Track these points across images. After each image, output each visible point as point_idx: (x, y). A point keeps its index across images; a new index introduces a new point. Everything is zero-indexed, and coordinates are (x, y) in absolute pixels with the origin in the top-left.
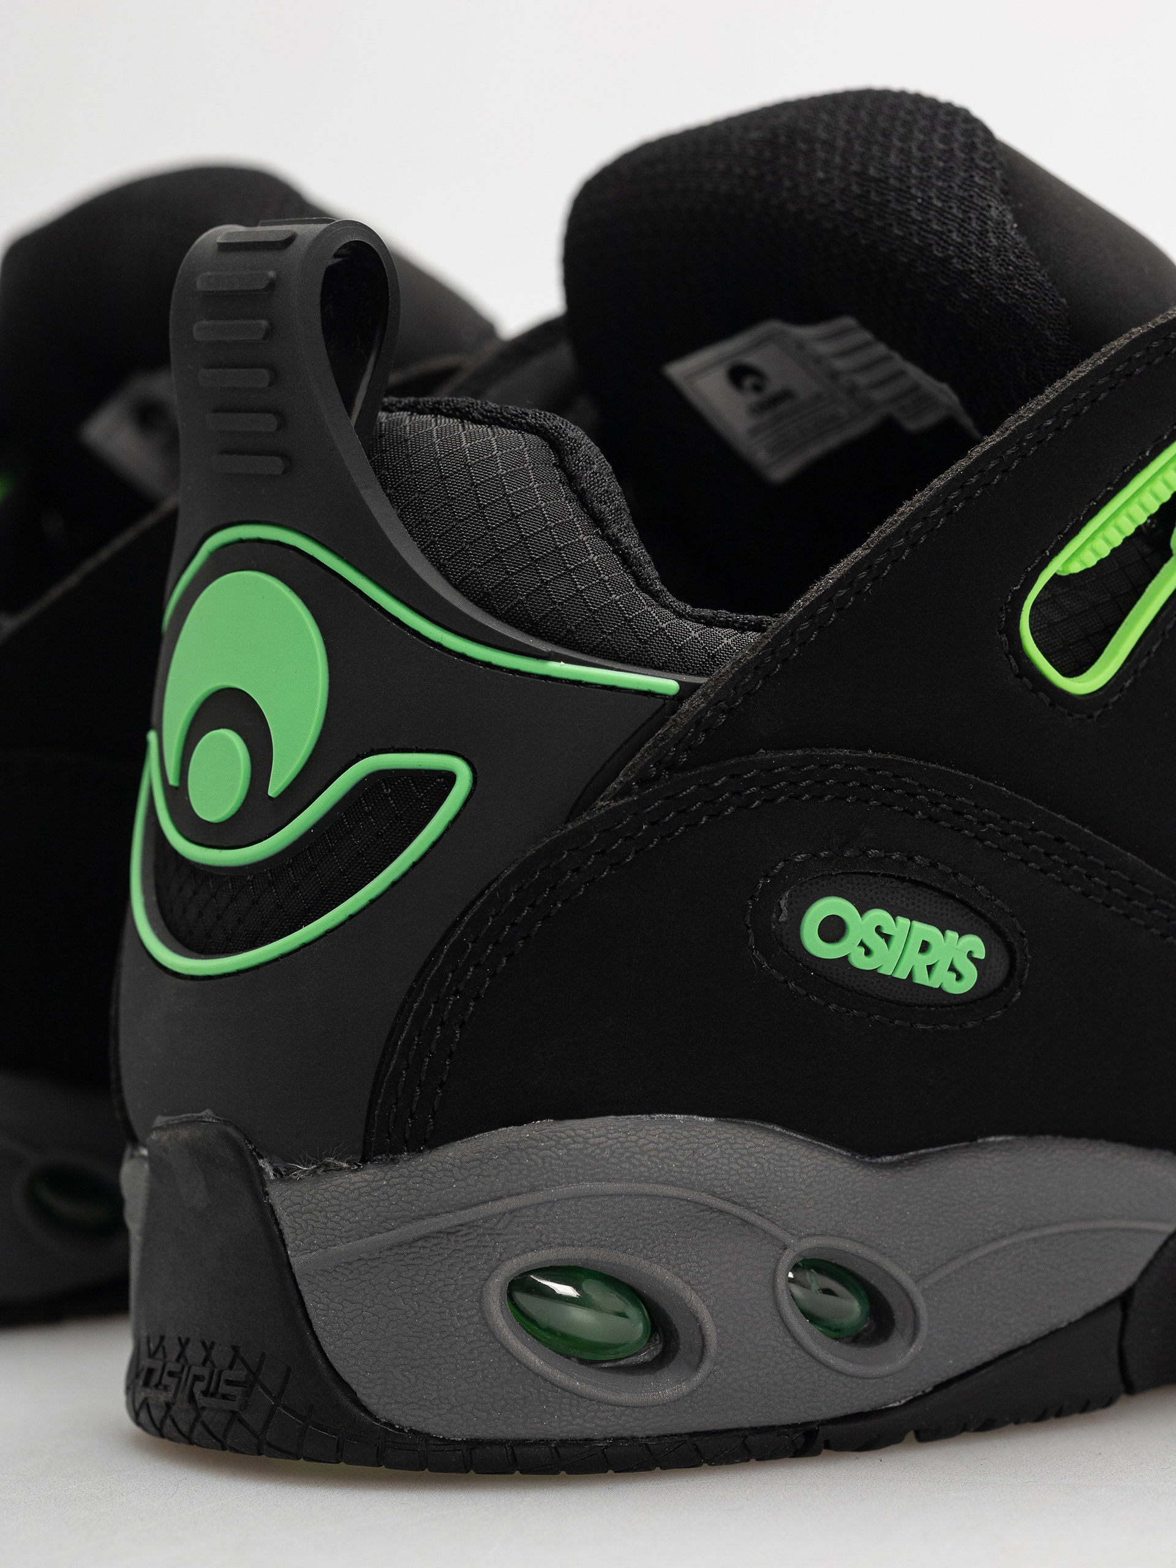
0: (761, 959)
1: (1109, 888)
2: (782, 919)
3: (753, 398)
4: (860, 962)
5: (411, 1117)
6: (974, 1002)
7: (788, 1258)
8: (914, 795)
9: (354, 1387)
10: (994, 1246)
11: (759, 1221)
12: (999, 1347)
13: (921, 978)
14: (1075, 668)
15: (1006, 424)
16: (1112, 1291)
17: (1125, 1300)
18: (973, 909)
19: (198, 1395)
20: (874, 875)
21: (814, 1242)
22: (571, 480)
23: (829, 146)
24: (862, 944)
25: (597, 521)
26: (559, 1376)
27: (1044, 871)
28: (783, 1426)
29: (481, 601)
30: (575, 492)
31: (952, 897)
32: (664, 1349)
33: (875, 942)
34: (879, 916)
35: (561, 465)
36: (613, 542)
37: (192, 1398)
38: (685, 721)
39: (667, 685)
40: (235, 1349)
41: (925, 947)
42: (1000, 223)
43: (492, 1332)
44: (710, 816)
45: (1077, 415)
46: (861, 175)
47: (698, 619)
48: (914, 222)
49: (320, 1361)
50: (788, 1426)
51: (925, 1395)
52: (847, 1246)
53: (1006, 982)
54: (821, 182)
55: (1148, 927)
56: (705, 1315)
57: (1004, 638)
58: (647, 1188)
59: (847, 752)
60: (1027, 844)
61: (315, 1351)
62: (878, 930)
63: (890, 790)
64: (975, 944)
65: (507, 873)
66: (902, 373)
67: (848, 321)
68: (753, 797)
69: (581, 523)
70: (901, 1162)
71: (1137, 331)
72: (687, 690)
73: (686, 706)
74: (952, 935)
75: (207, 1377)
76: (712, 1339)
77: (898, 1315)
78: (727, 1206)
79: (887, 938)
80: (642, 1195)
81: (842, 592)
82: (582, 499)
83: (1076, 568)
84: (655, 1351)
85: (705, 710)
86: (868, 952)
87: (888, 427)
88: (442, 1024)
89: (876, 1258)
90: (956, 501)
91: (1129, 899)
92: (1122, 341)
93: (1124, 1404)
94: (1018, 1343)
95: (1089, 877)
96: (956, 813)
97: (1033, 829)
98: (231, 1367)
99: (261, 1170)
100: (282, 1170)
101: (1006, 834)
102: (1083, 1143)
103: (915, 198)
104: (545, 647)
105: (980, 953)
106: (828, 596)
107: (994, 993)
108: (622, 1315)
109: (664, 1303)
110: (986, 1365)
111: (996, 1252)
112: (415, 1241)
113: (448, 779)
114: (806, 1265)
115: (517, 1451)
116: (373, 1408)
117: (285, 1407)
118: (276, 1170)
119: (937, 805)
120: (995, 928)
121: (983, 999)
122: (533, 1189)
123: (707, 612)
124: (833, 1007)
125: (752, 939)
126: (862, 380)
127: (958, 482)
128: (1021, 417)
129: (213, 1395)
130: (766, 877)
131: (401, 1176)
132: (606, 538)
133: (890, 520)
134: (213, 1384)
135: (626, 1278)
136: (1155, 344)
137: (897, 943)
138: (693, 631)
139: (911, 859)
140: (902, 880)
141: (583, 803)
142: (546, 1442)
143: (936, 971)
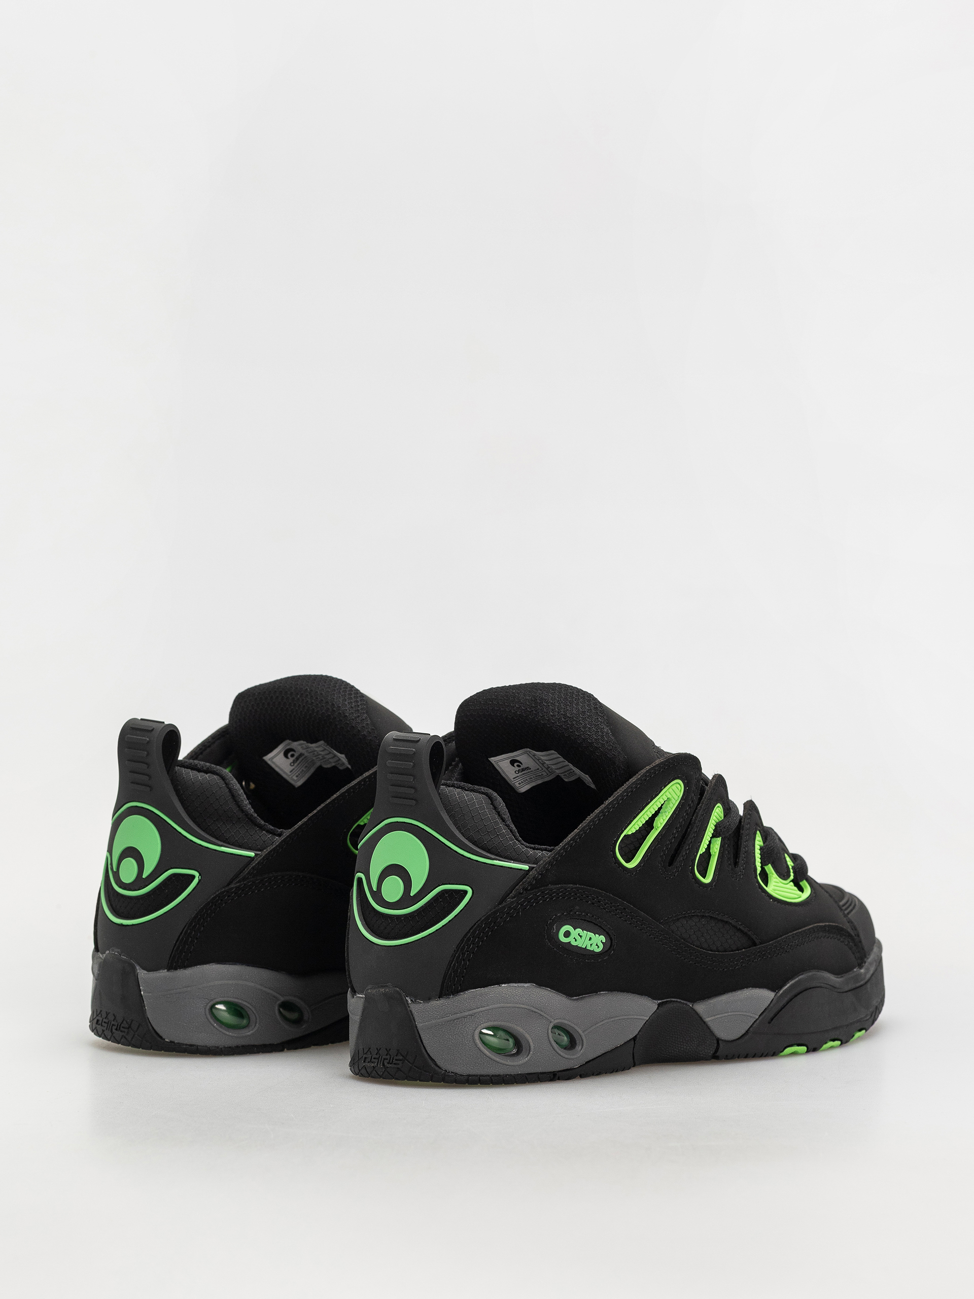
0: (548, 942)
1: (637, 922)
2: (554, 931)
3: (517, 769)
4: (574, 943)
5: (454, 985)
6: (601, 954)
7: (552, 1025)
8: (588, 897)
9: (436, 1060)
10: (602, 1023)
11: (545, 1015)
12: (603, 1052)
13: (589, 948)
14: (628, 861)
15: (614, 795)
16: (632, 1036)
17: (634, 1039)
18: (602, 928)
19: (386, 1064)
20: (578, 919)
21: (558, 1021)
22: (495, 808)
23: (553, 704)
24: (574, 938)
25: (503, 820)
26: (493, 1057)
27: (620, 918)
28: (548, 1072)
29: (474, 843)
30: (497, 812)
31: (598, 925)
32: (518, 1050)
33: (578, 938)
34: (579, 930)
35: (492, 804)
36: (508, 826)
37: (383, 1065)
38: (531, 877)
39: (526, 867)
40: (398, 1050)
41: (590, 939)
42: (607, 733)
43: (476, 1045)
44: (536, 903)
45: (632, 791)
46: (565, 715)
47: (531, 848)
48: (582, 731)
49: (425, 1053)
50: (549, 1072)
51: (583, 1065)
52: (566, 1022)
53: (609, 949)
54: (551, 716)
55: (646, 933)
56: (530, 1041)
57: (612, 853)
58: (517, 1006)
59: (572, 885)
60: (616, 910)
61: (424, 1051)
62: (579, 934)
63: (582, 896)
64: (603, 938)
65: (483, 918)
66: (568, 765)
67: (553, 752)
68: (547, 898)
69: (499, 820)
70: (578, 999)
71: (648, 768)
72: (531, 869)
73: (531, 873)
74: (597, 935)
75: (389, 1059)
76: (532, 1047)
77: (577, 1042)
78: (537, 1011)
79: (581, 936)
80: (515, 1007)
81: (572, 842)
82: (499, 814)
83: (630, 833)
84: (515, 1051)
85: (536, 874)
86: (576, 940)
87: (558, 778)
88: (464, 960)
89: (573, 1025)
90: (601, 816)
91: (642, 925)
92: (644, 771)
93: (633, 1069)
94: (607, 1051)
95: (632, 919)
96: (599, 902)
97: (618, 906)
98: (396, 1056)
99: (407, 1000)
100: (413, 1000)
101: (611, 907)
102: (625, 994)
103: (582, 724)
104: (493, 857)
105: (604, 941)
106: (568, 843)
107: (606, 951)
108: (508, 1040)
109: (519, 1037)
110: (599, 1056)
111: (603, 1024)
112: (455, 1020)
113: (466, 892)
114: (556, 1027)
115: (481, 1078)
116: (441, 1066)
117: (415, 1066)
118: (411, 1000)
119: (594, 899)
120: (608, 933)
121: (603, 953)
122: (488, 1006)
123: (532, 846)
124: (565, 955)
125: (546, 937)
126: (553, 767)
127: (602, 811)
128: (618, 793)
129: (391, 1064)
130: (550, 920)
131: (451, 1002)
132: (506, 825)
133: (584, 822)
134: (391, 1061)
135: (510, 1030)
136: (652, 771)
137: (583, 938)
138: (531, 852)
139: (587, 915)
140: (585, 920)
141: (503, 899)
142: (488, 1076)
143: (593, 946)
